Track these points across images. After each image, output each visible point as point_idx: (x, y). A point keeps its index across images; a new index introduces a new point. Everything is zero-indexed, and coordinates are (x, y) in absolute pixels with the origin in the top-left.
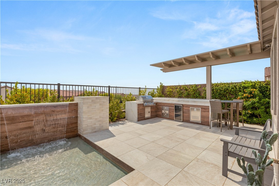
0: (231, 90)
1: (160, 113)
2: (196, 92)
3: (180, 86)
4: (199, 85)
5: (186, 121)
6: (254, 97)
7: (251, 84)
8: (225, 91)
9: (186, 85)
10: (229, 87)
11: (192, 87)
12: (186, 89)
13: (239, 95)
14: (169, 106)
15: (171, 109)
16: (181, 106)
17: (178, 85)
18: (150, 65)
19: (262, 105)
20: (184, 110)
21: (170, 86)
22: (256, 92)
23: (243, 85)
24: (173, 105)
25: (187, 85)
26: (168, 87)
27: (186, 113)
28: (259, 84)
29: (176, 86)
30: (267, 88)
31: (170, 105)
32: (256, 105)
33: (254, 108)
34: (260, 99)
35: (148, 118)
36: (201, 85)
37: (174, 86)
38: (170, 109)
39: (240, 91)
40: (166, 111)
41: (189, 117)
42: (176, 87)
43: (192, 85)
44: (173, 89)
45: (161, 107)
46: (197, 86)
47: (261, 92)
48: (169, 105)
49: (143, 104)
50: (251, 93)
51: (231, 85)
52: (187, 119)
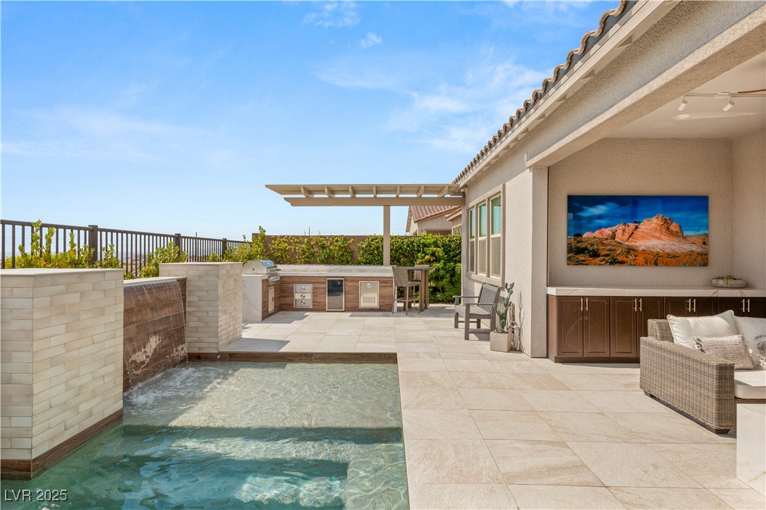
0: (406, 250)
1: (288, 300)
2: (345, 251)
3: (306, 237)
4: (349, 238)
5: (352, 308)
6: (438, 260)
7: (433, 240)
8: (397, 251)
9: (321, 237)
10: (403, 243)
11: (337, 241)
12: (324, 244)
13: (418, 257)
14: (312, 283)
15: (317, 288)
16: (342, 281)
17: (304, 235)
18: (267, 186)
19: (447, 273)
20: (347, 288)
21: (282, 237)
22: (440, 251)
23: (422, 241)
24: (323, 280)
25: (326, 236)
26: (275, 238)
27: (350, 294)
28: (441, 240)
29: (298, 237)
30: (450, 246)
31: (315, 281)
32: (442, 272)
33: (437, 278)
34: (445, 264)
35: (271, 314)
36: (354, 237)
37: (293, 236)
38: (314, 289)
39: (419, 251)
40: (303, 295)
41: (357, 300)
42: (298, 240)
43: (336, 237)
44: (290, 244)
45: (290, 285)
46: (346, 238)
47: (446, 253)
48: (313, 281)
49: (267, 280)
50: (433, 254)
51: (406, 240)
52: (353, 305)
